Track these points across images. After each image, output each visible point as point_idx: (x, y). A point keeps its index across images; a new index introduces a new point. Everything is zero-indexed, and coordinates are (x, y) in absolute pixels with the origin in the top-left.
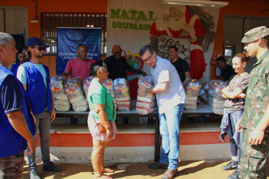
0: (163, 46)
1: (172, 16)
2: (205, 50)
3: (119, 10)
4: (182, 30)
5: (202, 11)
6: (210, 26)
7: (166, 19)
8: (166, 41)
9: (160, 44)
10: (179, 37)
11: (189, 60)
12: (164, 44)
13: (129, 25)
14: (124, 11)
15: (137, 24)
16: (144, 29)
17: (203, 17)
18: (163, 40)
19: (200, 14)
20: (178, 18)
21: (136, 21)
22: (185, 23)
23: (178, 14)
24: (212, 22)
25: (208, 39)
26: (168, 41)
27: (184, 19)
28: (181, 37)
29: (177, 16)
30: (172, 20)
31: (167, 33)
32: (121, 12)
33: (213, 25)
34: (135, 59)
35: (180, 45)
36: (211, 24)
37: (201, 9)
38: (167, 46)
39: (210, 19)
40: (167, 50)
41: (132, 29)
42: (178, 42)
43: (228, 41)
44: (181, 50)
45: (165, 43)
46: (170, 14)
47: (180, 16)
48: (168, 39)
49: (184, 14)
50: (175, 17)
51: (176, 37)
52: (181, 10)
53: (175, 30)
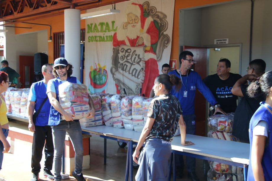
0: (123, 56)
1: (129, 23)
2: (159, 58)
3: (92, 24)
4: (138, 37)
5: (155, 11)
6: (164, 28)
7: (125, 27)
8: (125, 51)
9: (121, 54)
10: (136, 45)
11: (143, 71)
12: (124, 55)
13: (99, 37)
14: (96, 25)
15: (105, 36)
16: (109, 41)
17: (157, 18)
18: (122, 50)
19: (154, 15)
20: (135, 24)
21: (104, 33)
22: (140, 28)
23: (135, 19)
24: (166, 22)
25: (162, 45)
26: (127, 51)
27: (139, 24)
28: (138, 45)
29: (134, 22)
30: (130, 26)
31: (125, 43)
32: (93, 26)
33: (167, 26)
34: (104, 71)
35: (136, 55)
36: (165, 25)
37: (155, 9)
38: (126, 57)
39: (164, 19)
40: (126, 61)
41: (102, 42)
42: (135, 51)
43: (228, 39)
44: (137, 60)
45: (124, 53)
46: (128, 21)
47: (136, 21)
48: (126, 49)
49: (140, 18)
50: (132, 23)
51: (133, 46)
52: (136, 15)
53: (133, 39)
